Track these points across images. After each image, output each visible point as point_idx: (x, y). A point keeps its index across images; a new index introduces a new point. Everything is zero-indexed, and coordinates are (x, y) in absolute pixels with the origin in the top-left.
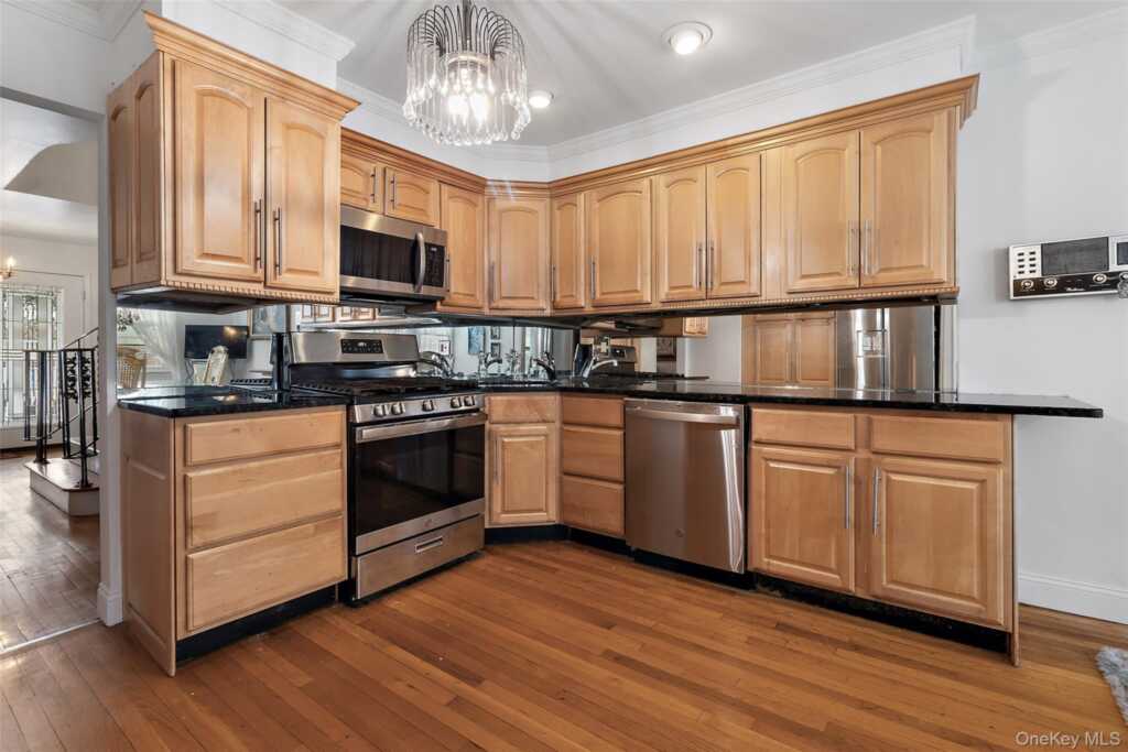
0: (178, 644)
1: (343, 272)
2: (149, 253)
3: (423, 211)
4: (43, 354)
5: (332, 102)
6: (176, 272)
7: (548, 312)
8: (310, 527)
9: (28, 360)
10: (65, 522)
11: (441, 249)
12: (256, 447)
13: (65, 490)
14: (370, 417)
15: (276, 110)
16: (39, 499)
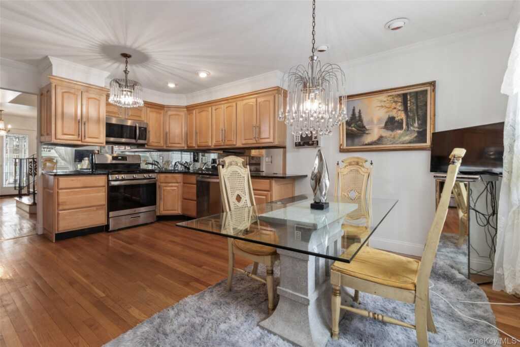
0: (56, 234)
1: (107, 136)
2: (49, 134)
3: (140, 117)
4: (21, 160)
5: (102, 90)
6: (56, 139)
7: (186, 148)
8: (95, 208)
9: (16, 163)
10: (28, 215)
11: (145, 129)
12: (79, 185)
13: (28, 205)
14: (114, 179)
15: (85, 95)
16: (19, 209)
